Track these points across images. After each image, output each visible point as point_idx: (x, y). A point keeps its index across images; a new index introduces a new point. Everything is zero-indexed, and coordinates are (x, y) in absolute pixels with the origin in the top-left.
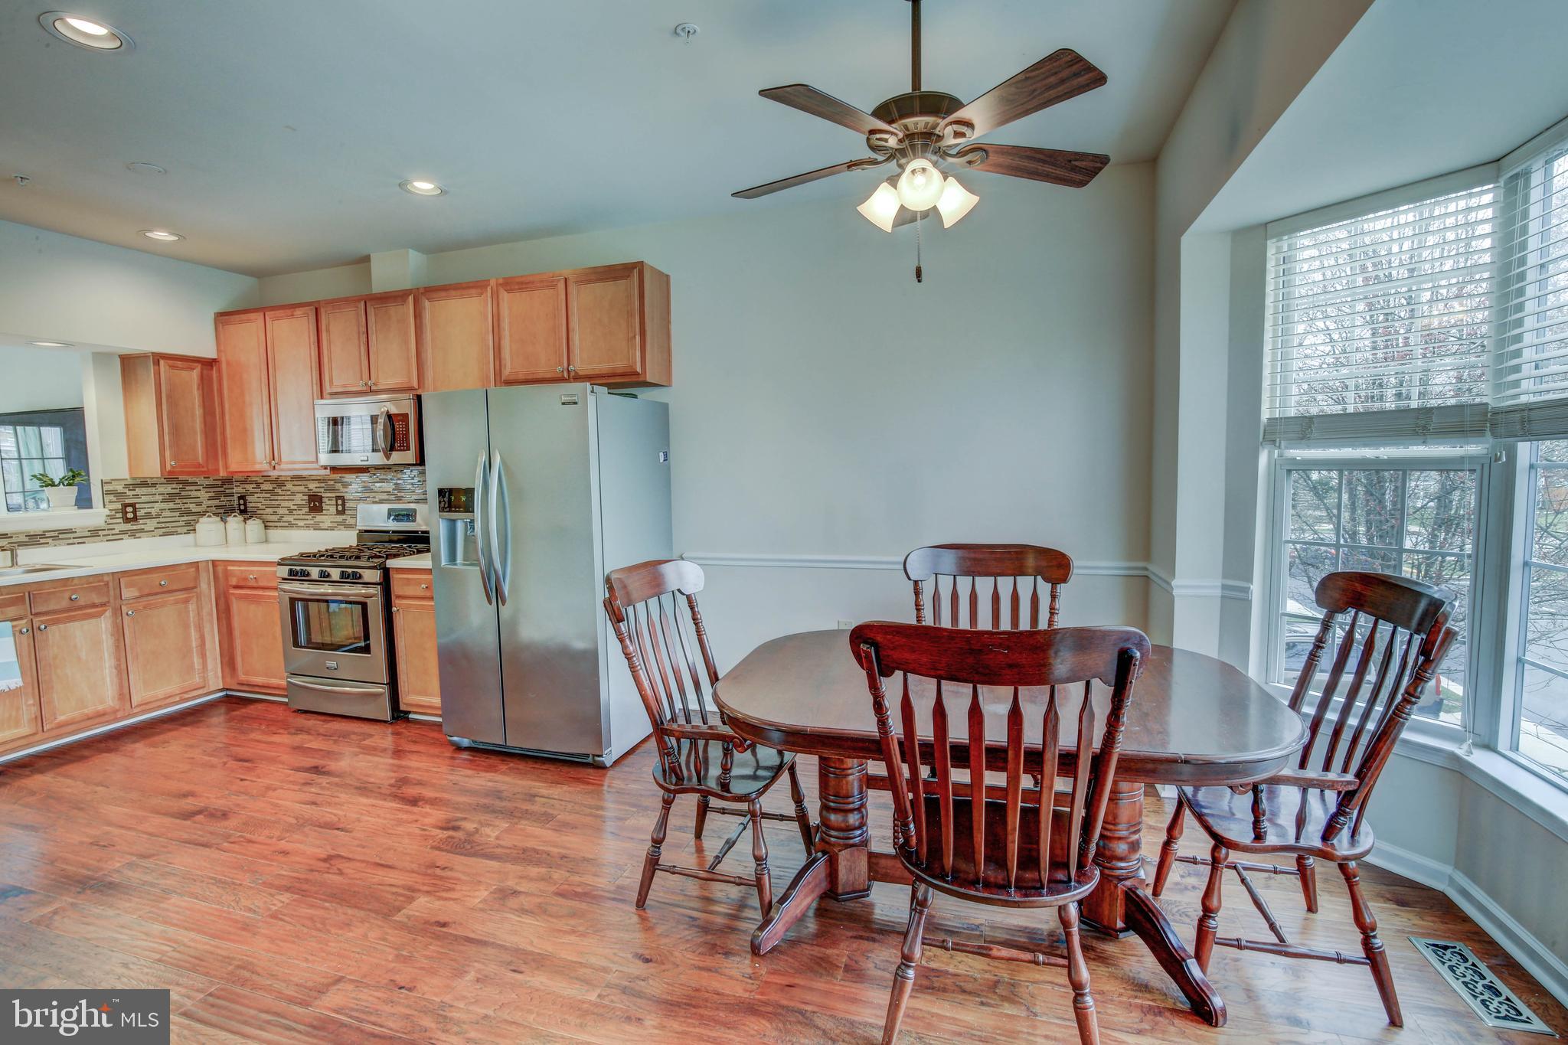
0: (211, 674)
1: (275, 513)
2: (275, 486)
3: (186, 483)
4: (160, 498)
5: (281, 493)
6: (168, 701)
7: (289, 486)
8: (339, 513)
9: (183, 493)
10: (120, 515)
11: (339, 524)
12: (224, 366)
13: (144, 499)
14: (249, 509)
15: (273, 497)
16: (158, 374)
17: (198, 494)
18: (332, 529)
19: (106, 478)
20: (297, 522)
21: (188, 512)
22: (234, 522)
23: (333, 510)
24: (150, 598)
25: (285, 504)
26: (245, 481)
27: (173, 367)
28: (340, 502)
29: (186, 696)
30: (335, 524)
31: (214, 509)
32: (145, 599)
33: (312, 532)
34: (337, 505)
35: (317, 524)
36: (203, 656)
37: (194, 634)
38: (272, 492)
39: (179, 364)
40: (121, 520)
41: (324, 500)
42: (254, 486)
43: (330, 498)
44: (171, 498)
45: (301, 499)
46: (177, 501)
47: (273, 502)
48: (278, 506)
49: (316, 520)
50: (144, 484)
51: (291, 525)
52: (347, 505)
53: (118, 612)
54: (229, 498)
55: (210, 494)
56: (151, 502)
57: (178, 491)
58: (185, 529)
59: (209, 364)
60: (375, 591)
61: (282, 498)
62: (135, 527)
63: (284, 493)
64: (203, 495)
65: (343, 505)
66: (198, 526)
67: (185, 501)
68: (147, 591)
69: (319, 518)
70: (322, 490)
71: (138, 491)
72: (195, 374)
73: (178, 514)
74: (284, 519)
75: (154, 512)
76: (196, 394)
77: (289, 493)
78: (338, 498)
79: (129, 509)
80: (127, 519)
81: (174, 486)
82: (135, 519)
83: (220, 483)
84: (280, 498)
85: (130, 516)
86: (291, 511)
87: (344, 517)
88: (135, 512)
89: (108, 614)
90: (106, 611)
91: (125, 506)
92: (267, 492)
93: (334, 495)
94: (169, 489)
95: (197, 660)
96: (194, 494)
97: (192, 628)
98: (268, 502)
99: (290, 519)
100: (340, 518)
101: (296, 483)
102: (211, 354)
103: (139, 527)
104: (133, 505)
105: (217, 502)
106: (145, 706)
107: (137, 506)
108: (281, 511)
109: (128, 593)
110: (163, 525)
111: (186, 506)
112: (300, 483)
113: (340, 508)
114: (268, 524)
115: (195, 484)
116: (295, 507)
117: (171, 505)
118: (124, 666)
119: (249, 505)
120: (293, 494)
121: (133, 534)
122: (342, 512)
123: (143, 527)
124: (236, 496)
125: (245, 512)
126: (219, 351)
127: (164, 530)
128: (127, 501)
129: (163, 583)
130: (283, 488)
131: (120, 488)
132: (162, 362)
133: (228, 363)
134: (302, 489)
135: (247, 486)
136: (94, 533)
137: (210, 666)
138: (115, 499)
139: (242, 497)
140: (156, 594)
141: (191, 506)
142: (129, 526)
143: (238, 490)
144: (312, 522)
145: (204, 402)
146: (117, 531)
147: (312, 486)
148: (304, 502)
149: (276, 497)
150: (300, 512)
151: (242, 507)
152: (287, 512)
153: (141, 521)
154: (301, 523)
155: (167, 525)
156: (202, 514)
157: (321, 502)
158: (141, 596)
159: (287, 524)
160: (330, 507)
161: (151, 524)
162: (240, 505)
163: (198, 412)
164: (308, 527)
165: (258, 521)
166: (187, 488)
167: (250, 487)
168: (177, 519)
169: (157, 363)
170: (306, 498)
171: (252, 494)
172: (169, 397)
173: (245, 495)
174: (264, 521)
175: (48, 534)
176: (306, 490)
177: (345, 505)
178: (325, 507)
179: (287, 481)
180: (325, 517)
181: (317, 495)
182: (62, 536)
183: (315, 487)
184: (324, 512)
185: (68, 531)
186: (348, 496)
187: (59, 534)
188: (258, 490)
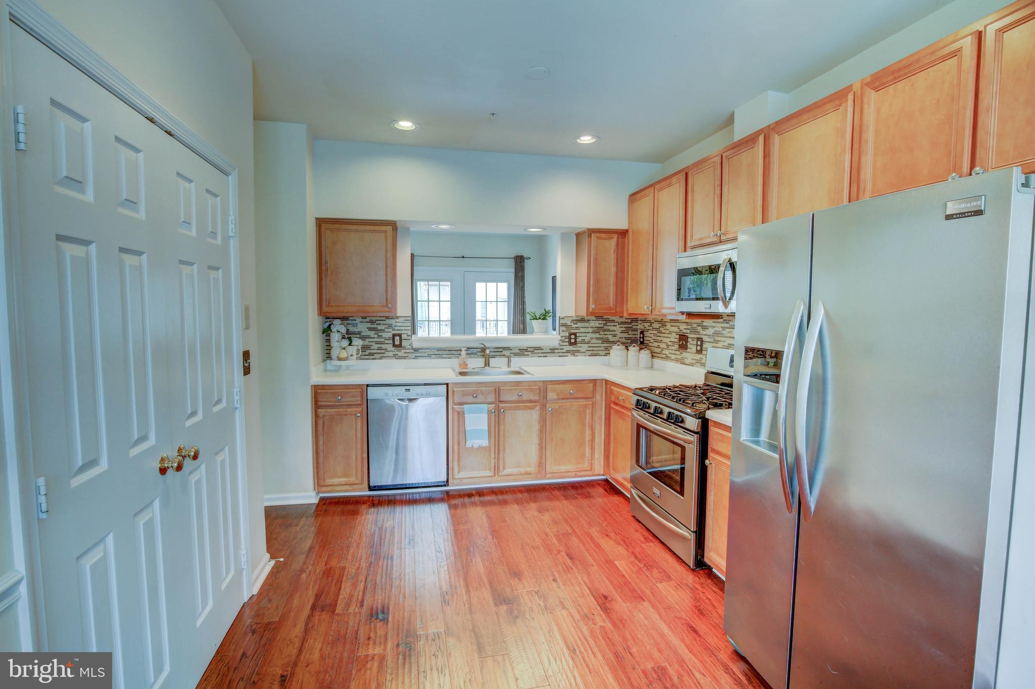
0: (596, 462)
1: (658, 347)
2: (661, 325)
3: (608, 321)
4: (590, 330)
5: (663, 331)
6: (568, 474)
7: (668, 326)
9: (605, 327)
10: (567, 340)
11: (697, 361)
12: (630, 233)
13: (582, 330)
14: (645, 342)
15: (659, 334)
16: (590, 243)
17: (614, 328)
18: (692, 365)
19: (562, 316)
20: (670, 355)
21: (607, 341)
22: (633, 349)
23: (694, 349)
24: (564, 401)
25: (665, 340)
26: (644, 321)
27: (599, 238)
28: (699, 343)
29: (579, 474)
30: (694, 361)
31: (624, 339)
32: (560, 401)
34: (697, 345)
35: (683, 358)
36: (592, 448)
37: (588, 432)
38: (658, 330)
39: (603, 235)
40: (567, 344)
41: (689, 340)
42: (649, 324)
43: (693, 339)
44: (597, 330)
45: (674, 338)
46: (601, 333)
47: (659, 338)
48: (661, 342)
49: (683, 355)
50: (582, 320)
51: (667, 358)
53: (543, 407)
54: (634, 333)
55: (622, 329)
56: (586, 333)
57: (601, 326)
58: (604, 353)
59: (623, 233)
60: (694, 438)
61: (664, 335)
62: (575, 349)
63: (665, 331)
64: (618, 329)
65: (701, 346)
66: (611, 352)
67: (606, 333)
68: (561, 396)
69: (685, 355)
70: (688, 331)
71: (579, 325)
72: (613, 242)
73: (600, 342)
74: (664, 352)
75: (587, 339)
76: (613, 256)
77: (668, 332)
78: (698, 339)
79: (573, 337)
80: (571, 343)
81: (600, 322)
82: (575, 343)
83: (629, 321)
84: (662, 335)
85: (573, 341)
86: (668, 346)
87: (701, 356)
88: (575, 339)
89: (538, 408)
90: (536, 406)
91: (571, 334)
92: (656, 329)
93: (696, 336)
94: (596, 324)
95: (588, 450)
96: (612, 328)
97: (587, 427)
98: (656, 338)
99: (667, 352)
100: (698, 357)
101: (672, 324)
102: (622, 225)
103: (577, 349)
104: (575, 334)
105: (626, 335)
106: (554, 474)
107: (577, 334)
108: (663, 346)
109: (551, 396)
110: (591, 349)
111: (606, 336)
112: (675, 324)
113: (699, 348)
114: (654, 354)
115: (613, 321)
116: (671, 344)
117: (597, 335)
118: (544, 445)
119: (646, 338)
120: (670, 333)
121: (573, 353)
122: (699, 352)
123: (579, 349)
124: (639, 331)
125: (642, 344)
126: (630, 223)
127: (591, 352)
128: (572, 331)
129: (571, 392)
130: (665, 327)
131: (569, 323)
132: (593, 235)
133: (633, 232)
134: (675, 329)
135: (645, 324)
136: (553, 351)
137: (596, 456)
138: (565, 329)
139: (642, 333)
140: (567, 399)
141: (610, 337)
142: (571, 348)
143: (640, 327)
144: (679, 357)
145: (617, 262)
146: (564, 351)
147: (681, 328)
148: (676, 340)
149: (660, 335)
150: (673, 348)
151: (642, 340)
152: (665, 347)
153: (579, 345)
154: (673, 357)
155: (594, 349)
156: (614, 343)
157: (687, 342)
158: (558, 399)
159: (664, 356)
160: (692, 346)
161: (584, 347)
162: (640, 338)
163: (613, 270)
164: (677, 360)
165: (648, 352)
166: (608, 324)
167: (647, 325)
168: (600, 345)
169: (590, 236)
170: (678, 337)
171: (647, 331)
172: (596, 260)
173: (644, 331)
174: (651, 352)
175: (529, 349)
176: (678, 330)
177: (702, 346)
178: (689, 346)
179: (668, 322)
180: (689, 354)
181: (685, 336)
182: (535, 351)
183: (685, 329)
184: (688, 350)
185: (539, 348)
186: (705, 339)
187: (534, 350)
188: (651, 328)
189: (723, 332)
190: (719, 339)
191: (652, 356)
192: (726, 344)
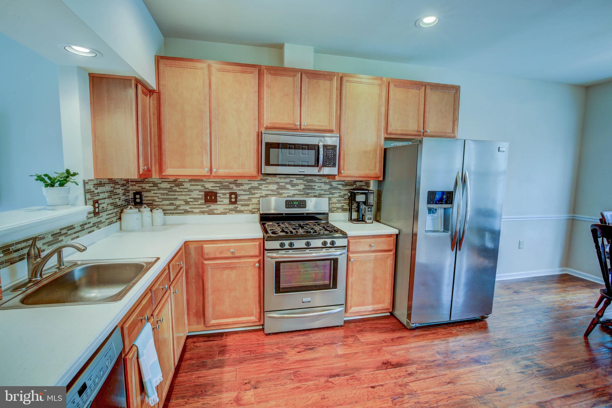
1: (171, 204)
2: (173, 185)
5: (178, 190)
7: (187, 185)
8: (231, 203)
10: (92, 210)
11: (231, 210)
13: (102, 196)
14: (146, 202)
15: (170, 193)
18: (225, 213)
20: (189, 210)
23: (227, 201)
25: (180, 197)
26: (142, 182)
28: (232, 196)
33: (206, 216)
34: (230, 198)
35: (211, 210)
38: (170, 190)
39: (145, 90)
40: (93, 215)
41: (219, 195)
42: (152, 185)
43: (224, 194)
44: (110, 195)
45: (197, 195)
47: (171, 197)
48: (176, 199)
49: (211, 208)
50: (101, 184)
51: (186, 212)
52: (239, 198)
54: (129, 194)
55: (123, 191)
56: (104, 199)
57: (112, 189)
58: (118, 219)
60: (346, 250)
61: (180, 193)
62: (99, 220)
63: (182, 190)
67: (115, 197)
69: (213, 207)
70: (218, 188)
71: (99, 190)
73: (114, 207)
74: (181, 208)
75: (105, 206)
77: (187, 190)
78: (231, 194)
79: (96, 205)
80: (96, 213)
82: (98, 213)
84: (177, 193)
85: (97, 210)
86: (187, 202)
87: (236, 206)
88: (98, 207)
91: (95, 202)
92: (164, 189)
93: (228, 192)
94: (110, 187)
96: (118, 191)
98: (166, 197)
99: (187, 208)
100: (232, 207)
101: (193, 184)
104: (97, 202)
105: (125, 197)
107: (99, 202)
108: (177, 203)
110: (108, 217)
112: (197, 184)
113: (233, 200)
116: (192, 200)
117: (111, 201)
119: (144, 198)
120: (191, 191)
121: (98, 225)
122: (234, 203)
123: (101, 219)
124: (132, 192)
127: (109, 221)
128: (95, 199)
130: (181, 187)
131: (91, 188)
132: (139, 86)
134: (200, 187)
135: (144, 186)
136: (83, 227)
138: (90, 197)
139: (139, 193)
141: (117, 200)
142: (96, 220)
144: (207, 209)
146: (92, 225)
147: (209, 186)
148: (200, 197)
149: (174, 193)
150: (196, 203)
152: (184, 203)
153: (101, 215)
154: (197, 210)
155: (110, 216)
157: (216, 197)
159: (183, 211)
160: (223, 200)
161: (105, 216)
162: (135, 199)
164: (203, 212)
166: (116, 187)
167: (148, 185)
168: (113, 211)
170: (203, 193)
171: (149, 191)
173: (142, 192)
174: (163, 210)
175: (64, 232)
176: (203, 188)
177: (237, 198)
178: (218, 199)
179: (186, 182)
180: (220, 206)
181: (213, 192)
182: (69, 232)
183: (212, 187)
184: (218, 203)
185: (71, 228)
186: (239, 193)
187: (68, 230)
188: (156, 188)
189: (260, 187)
190: (255, 192)
191: (164, 213)
192: (263, 194)
